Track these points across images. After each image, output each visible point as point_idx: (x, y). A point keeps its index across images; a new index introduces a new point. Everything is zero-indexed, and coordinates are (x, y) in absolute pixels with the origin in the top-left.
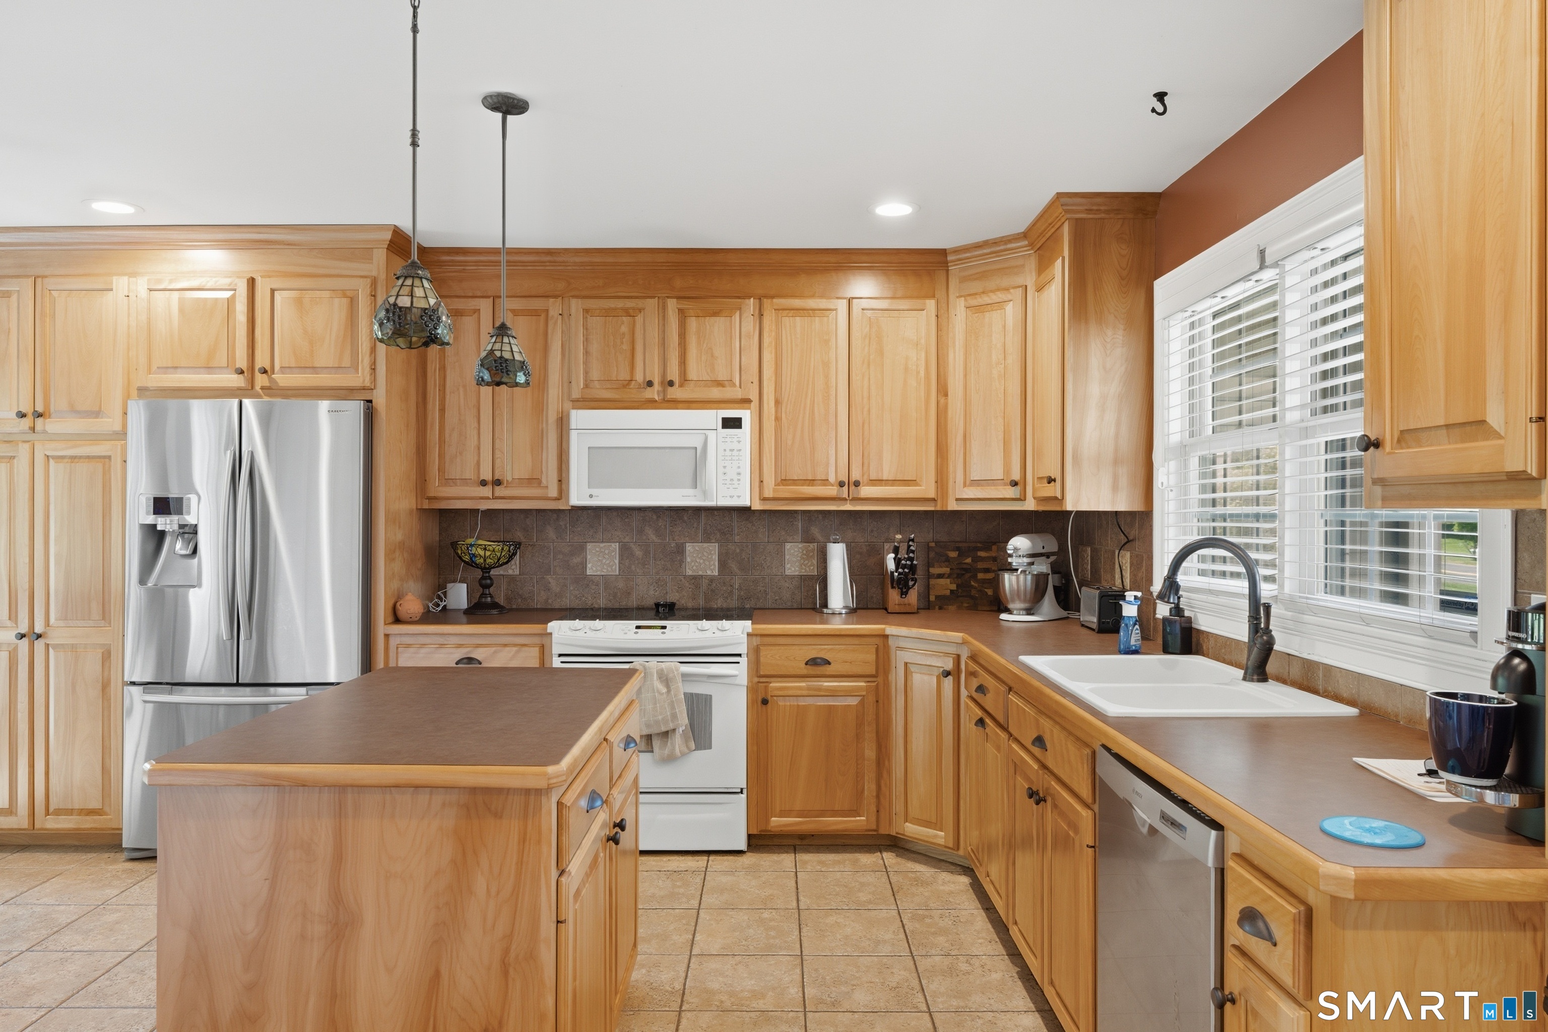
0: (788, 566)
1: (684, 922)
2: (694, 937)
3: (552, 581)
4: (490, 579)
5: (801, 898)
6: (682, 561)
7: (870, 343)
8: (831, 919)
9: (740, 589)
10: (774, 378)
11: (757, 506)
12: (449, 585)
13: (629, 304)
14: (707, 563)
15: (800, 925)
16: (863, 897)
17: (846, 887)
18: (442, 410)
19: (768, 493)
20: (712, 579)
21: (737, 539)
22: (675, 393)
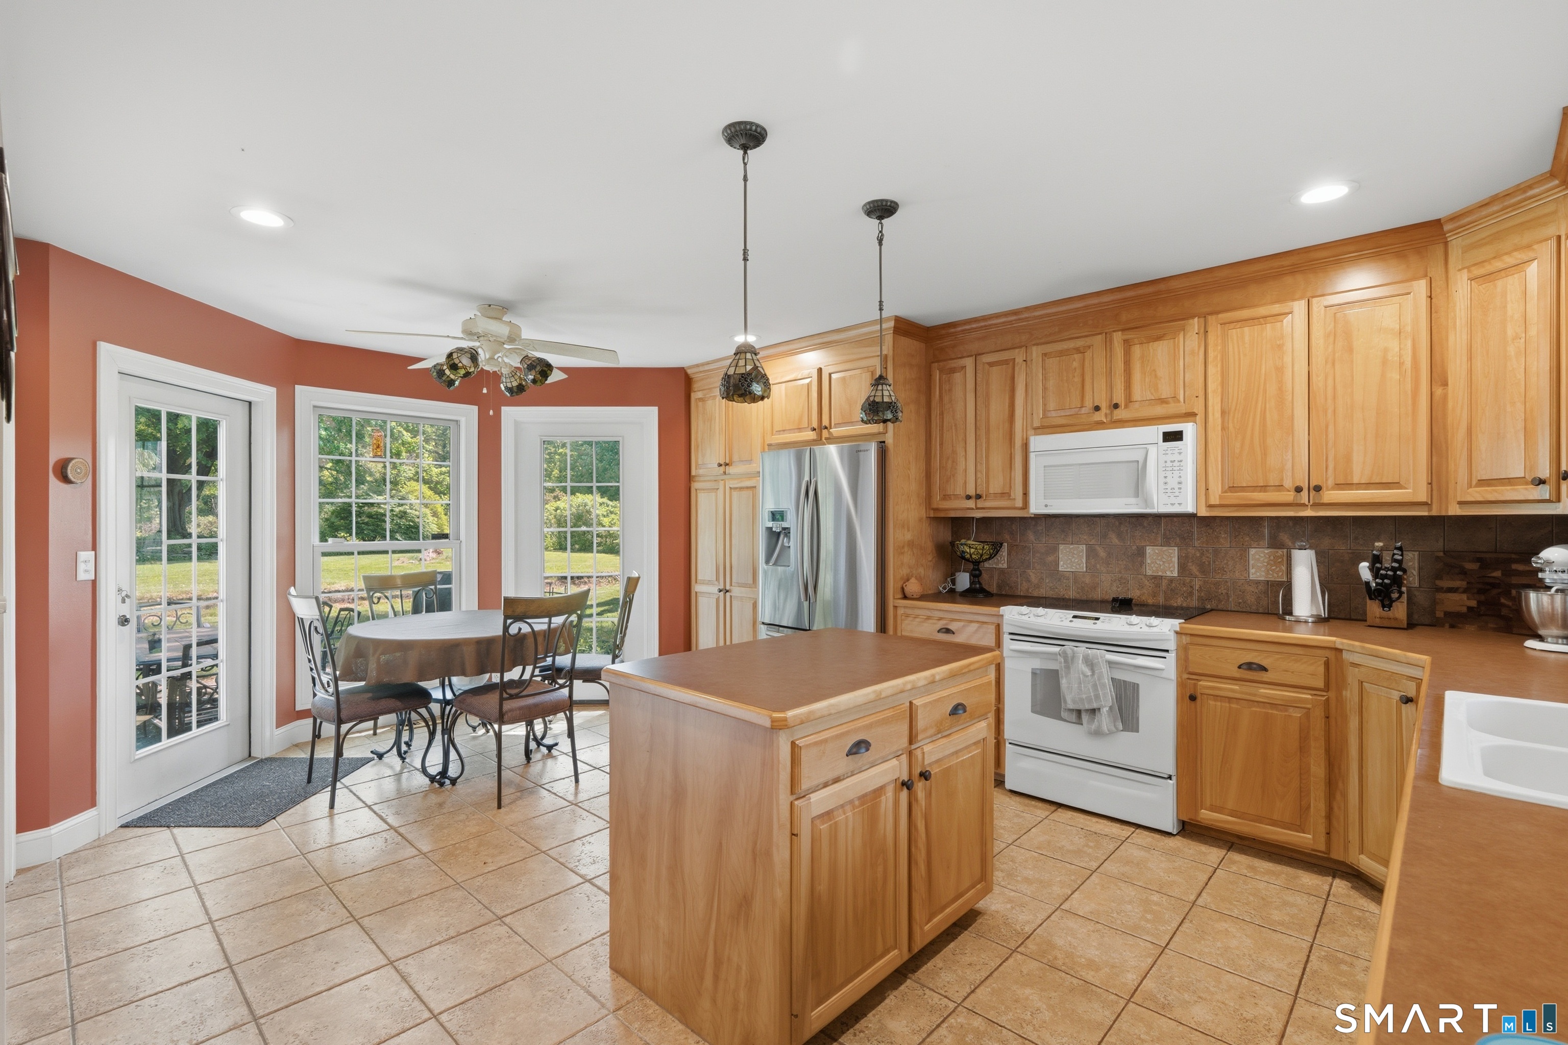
0: (1252, 571)
1: (1073, 878)
2: (1072, 894)
3: (1033, 576)
4: (980, 571)
5: (1204, 894)
6: (1142, 563)
7: (1334, 340)
8: (1223, 925)
9: (1200, 590)
10: (1220, 390)
11: (1203, 512)
12: (957, 574)
13: (1079, 343)
14: (1167, 565)
15: (1184, 918)
16: (1276, 915)
17: (1263, 899)
18: (941, 444)
19: (1215, 500)
20: (1171, 580)
21: (1197, 544)
22: (1120, 414)
